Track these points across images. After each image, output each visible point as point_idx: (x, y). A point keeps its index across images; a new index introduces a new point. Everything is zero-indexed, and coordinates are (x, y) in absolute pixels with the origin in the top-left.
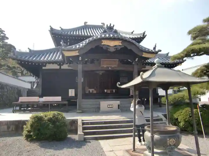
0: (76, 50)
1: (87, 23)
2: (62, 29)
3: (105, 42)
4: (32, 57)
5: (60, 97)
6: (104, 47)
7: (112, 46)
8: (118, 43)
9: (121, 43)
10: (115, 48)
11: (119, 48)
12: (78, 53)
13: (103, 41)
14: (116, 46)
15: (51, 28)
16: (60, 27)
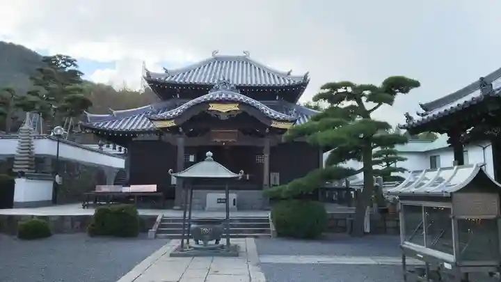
0: (171, 119)
2: (167, 71)
3: (213, 107)
4: (114, 124)
5: (155, 186)
6: (212, 114)
7: (224, 111)
8: (232, 107)
9: (238, 107)
10: (228, 114)
11: (236, 114)
12: (175, 122)
13: (210, 105)
14: (228, 112)
15: (148, 73)
16: (164, 69)
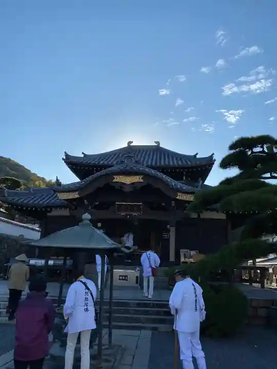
1: (132, 142)
2: (85, 155)
3: (118, 179)
6: (116, 186)
7: (128, 183)
8: (137, 179)
9: (142, 179)
10: (132, 186)
11: (139, 186)
13: (115, 177)
15: (67, 155)
16: (83, 153)
